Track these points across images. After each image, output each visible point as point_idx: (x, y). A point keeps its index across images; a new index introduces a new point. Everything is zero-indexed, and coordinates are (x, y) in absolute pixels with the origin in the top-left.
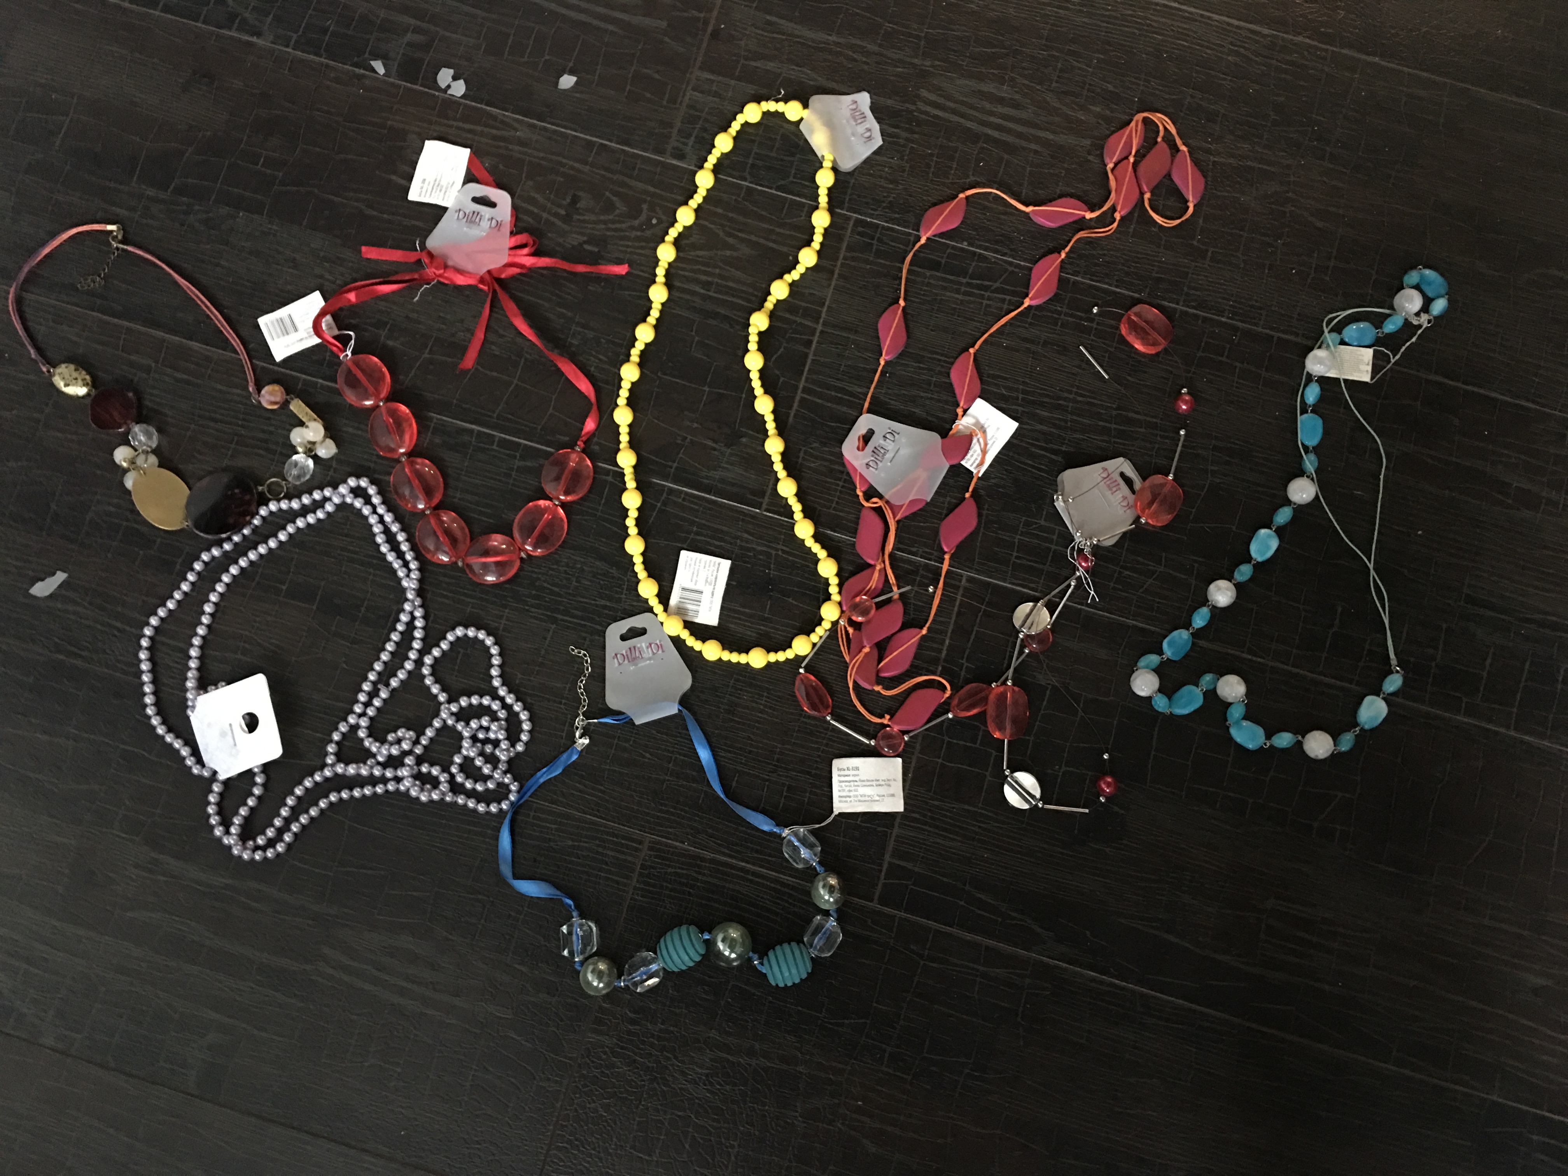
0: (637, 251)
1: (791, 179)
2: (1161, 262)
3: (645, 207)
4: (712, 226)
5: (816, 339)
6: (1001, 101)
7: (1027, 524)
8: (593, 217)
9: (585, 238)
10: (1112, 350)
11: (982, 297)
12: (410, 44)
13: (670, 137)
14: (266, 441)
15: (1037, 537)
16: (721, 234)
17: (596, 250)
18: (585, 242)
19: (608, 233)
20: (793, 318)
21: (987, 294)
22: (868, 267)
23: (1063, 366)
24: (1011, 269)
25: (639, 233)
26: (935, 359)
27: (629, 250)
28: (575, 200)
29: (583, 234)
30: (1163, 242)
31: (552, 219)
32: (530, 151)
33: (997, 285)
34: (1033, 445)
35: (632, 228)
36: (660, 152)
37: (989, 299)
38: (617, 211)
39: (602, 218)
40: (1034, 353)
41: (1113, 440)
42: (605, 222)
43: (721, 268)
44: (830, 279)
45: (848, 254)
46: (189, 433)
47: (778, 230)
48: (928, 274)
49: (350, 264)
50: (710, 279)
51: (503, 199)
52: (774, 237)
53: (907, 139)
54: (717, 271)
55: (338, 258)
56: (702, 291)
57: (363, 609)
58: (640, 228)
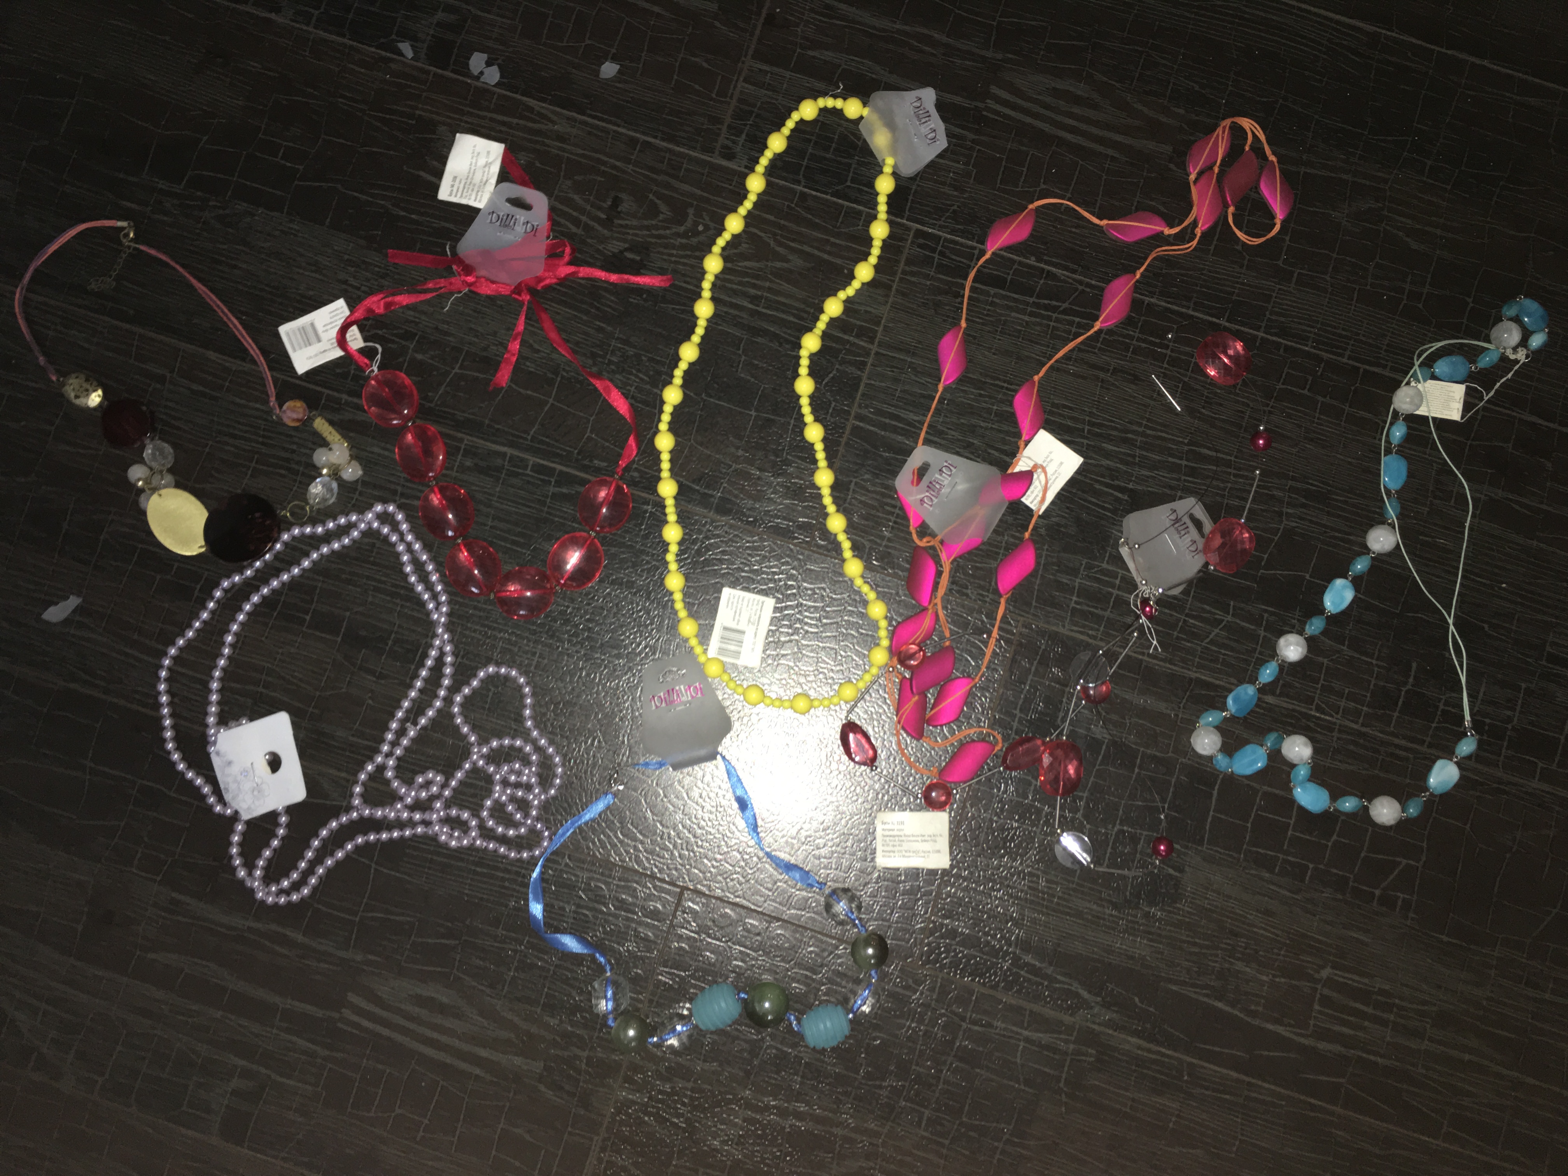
0: (682, 260)
1: (848, 183)
2: (1243, 284)
3: (691, 211)
4: (762, 235)
5: (870, 361)
6: (1077, 100)
7: (1089, 567)
8: (635, 222)
9: (627, 246)
10: (1186, 379)
11: (1049, 318)
12: (438, 24)
13: (719, 135)
14: (288, 460)
15: (1098, 580)
16: (772, 243)
17: (638, 258)
18: (626, 250)
19: (653, 240)
20: (846, 337)
21: (1055, 315)
22: (928, 283)
23: (1135, 397)
24: (1080, 288)
25: (684, 241)
26: (997, 385)
27: (673, 259)
28: (616, 202)
29: (625, 241)
30: (1246, 262)
31: (592, 223)
32: (569, 147)
33: (1066, 305)
34: (1097, 481)
35: (678, 235)
36: (709, 150)
37: (1057, 320)
38: (661, 217)
39: (646, 223)
40: (1102, 381)
41: (1183, 478)
42: (648, 228)
43: (771, 281)
44: (887, 296)
45: (907, 269)
46: (207, 450)
47: (832, 240)
48: (992, 292)
49: (377, 269)
50: (759, 293)
51: (539, 200)
52: (828, 248)
53: (973, 141)
54: (767, 284)
55: (364, 262)
56: (750, 306)
57: (390, 643)
58: (685, 235)
